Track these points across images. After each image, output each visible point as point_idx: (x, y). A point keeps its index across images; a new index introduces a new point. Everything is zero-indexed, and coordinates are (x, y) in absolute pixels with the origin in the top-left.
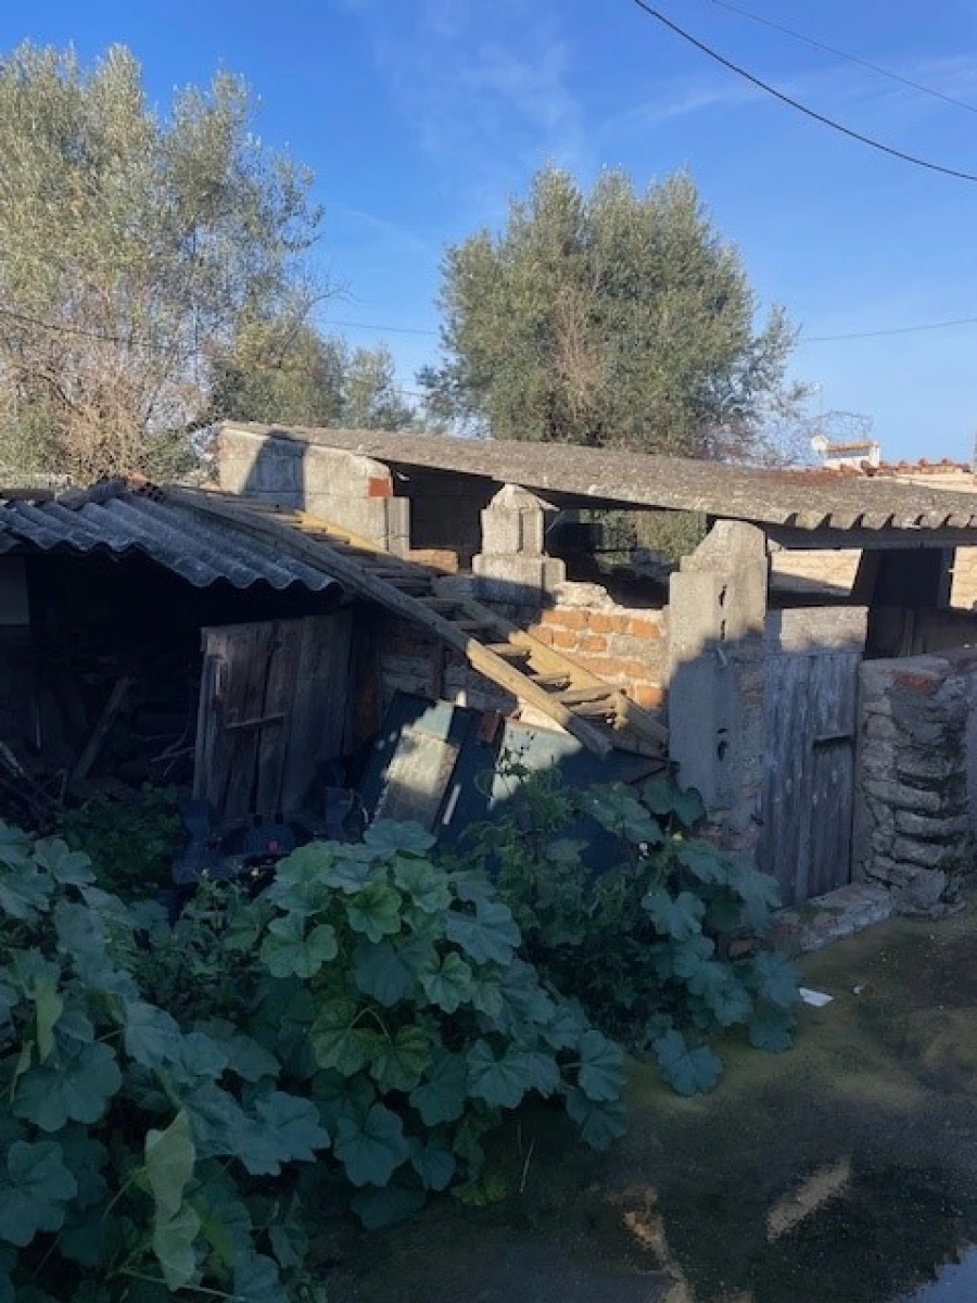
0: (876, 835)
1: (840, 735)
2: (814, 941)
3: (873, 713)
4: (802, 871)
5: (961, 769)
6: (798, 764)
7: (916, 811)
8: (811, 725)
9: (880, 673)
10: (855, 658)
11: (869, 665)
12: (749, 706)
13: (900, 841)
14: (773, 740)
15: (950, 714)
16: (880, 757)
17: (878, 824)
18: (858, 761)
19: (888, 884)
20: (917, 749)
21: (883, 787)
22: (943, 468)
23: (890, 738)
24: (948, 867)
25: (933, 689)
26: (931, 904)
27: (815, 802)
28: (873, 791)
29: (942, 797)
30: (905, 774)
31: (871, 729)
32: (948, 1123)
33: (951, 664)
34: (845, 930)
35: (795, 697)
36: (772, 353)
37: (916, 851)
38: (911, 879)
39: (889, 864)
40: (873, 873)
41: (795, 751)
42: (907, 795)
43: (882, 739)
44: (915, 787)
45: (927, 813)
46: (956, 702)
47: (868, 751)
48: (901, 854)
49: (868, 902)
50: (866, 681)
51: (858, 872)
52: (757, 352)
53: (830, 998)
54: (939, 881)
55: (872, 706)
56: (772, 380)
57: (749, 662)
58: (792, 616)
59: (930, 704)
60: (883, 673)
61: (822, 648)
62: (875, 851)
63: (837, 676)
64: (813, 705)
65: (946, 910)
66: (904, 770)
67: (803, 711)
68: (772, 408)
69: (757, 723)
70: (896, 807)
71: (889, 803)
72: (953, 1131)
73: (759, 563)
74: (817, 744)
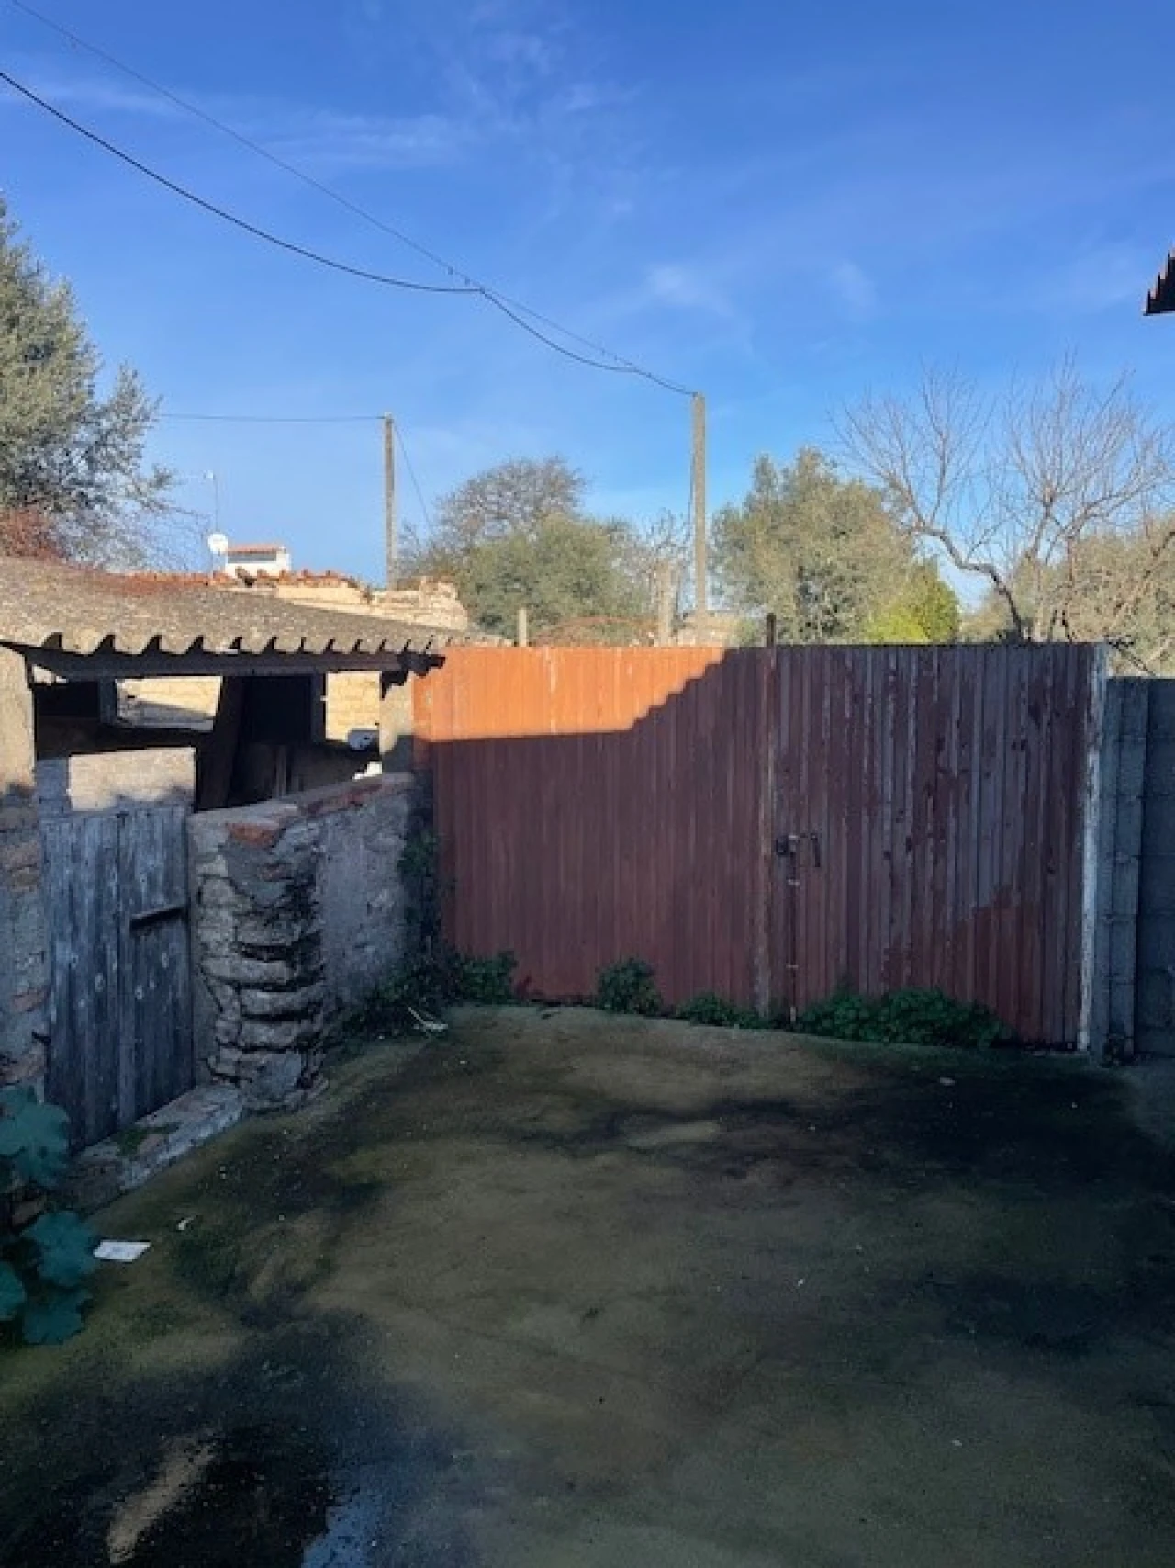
0: (220, 1024)
1: (167, 907)
2: (137, 1174)
3: (206, 877)
4: (126, 1086)
5: (312, 930)
6: (111, 953)
7: (262, 987)
8: (127, 902)
9: (213, 827)
10: (180, 811)
11: (199, 818)
12: (19, 889)
13: (247, 1025)
14: (69, 929)
15: (295, 868)
16: (218, 929)
17: (221, 1009)
18: (194, 938)
19: (235, 1080)
20: (261, 914)
21: (225, 965)
22: (327, 580)
23: (229, 905)
24: (304, 1046)
25: (271, 842)
26: (286, 1093)
27: (140, 997)
28: (214, 971)
29: (292, 966)
30: (249, 945)
31: (206, 896)
32: (265, 1366)
33: (301, 808)
34: (178, 1150)
35: (100, 868)
36: (123, 427)
37: (264, 1034)
38: (261, 1069)
39: (235, 1055)
40: (219, 1070)
41: (104, 937)
42: (250, 969)
43: (220, 906)
44: (260, 959)
45: (274, 987)
46: (299, 854)
47: (203, 924)
48: (248, 1040)
49: (211, 1108)
50: (196, 838)
51: (203, 1071)
52: (105, 424)
53: (144, 1246)
54: (294, 1064)
55: (204, 868)
56: (128, 460)
57: (13, 831)
58: (84, 765)
59: (271, 860)
60: (215, 827)
61: (133, 803)
62: (220, 1044)
63: (157, 835)
64: (128, 876)
65: (305, 1096)
66: (248, 941)
67: (113, 884)
68: (128, 495)
69: (33, 911)
70: (239, 986)
71: (230, 982)
72: (271, 1374)
73: (17, 698)
74: (136, 925)
